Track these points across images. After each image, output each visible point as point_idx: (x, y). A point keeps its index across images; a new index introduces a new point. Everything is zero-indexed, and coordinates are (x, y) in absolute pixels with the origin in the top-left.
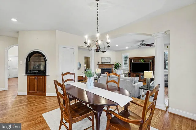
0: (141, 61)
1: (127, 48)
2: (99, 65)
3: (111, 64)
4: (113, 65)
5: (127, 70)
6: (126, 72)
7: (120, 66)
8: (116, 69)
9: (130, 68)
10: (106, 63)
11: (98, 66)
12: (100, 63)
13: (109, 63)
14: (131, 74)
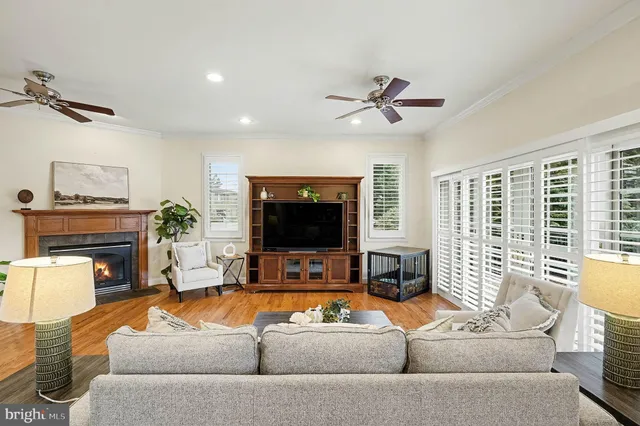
0: (305, 194)
1: (245, 121)
2: (25, 213)
3: (133, 206)
4: (147, 213)
5: (237, 240)
6: (229, 250)
7: (192, 219)
8: (168, 236)
9: (254, 231)
10: (94, 200)
11: (19, 220)
12: (40, 203)
13: (117, 201)
14: (261, 261)
